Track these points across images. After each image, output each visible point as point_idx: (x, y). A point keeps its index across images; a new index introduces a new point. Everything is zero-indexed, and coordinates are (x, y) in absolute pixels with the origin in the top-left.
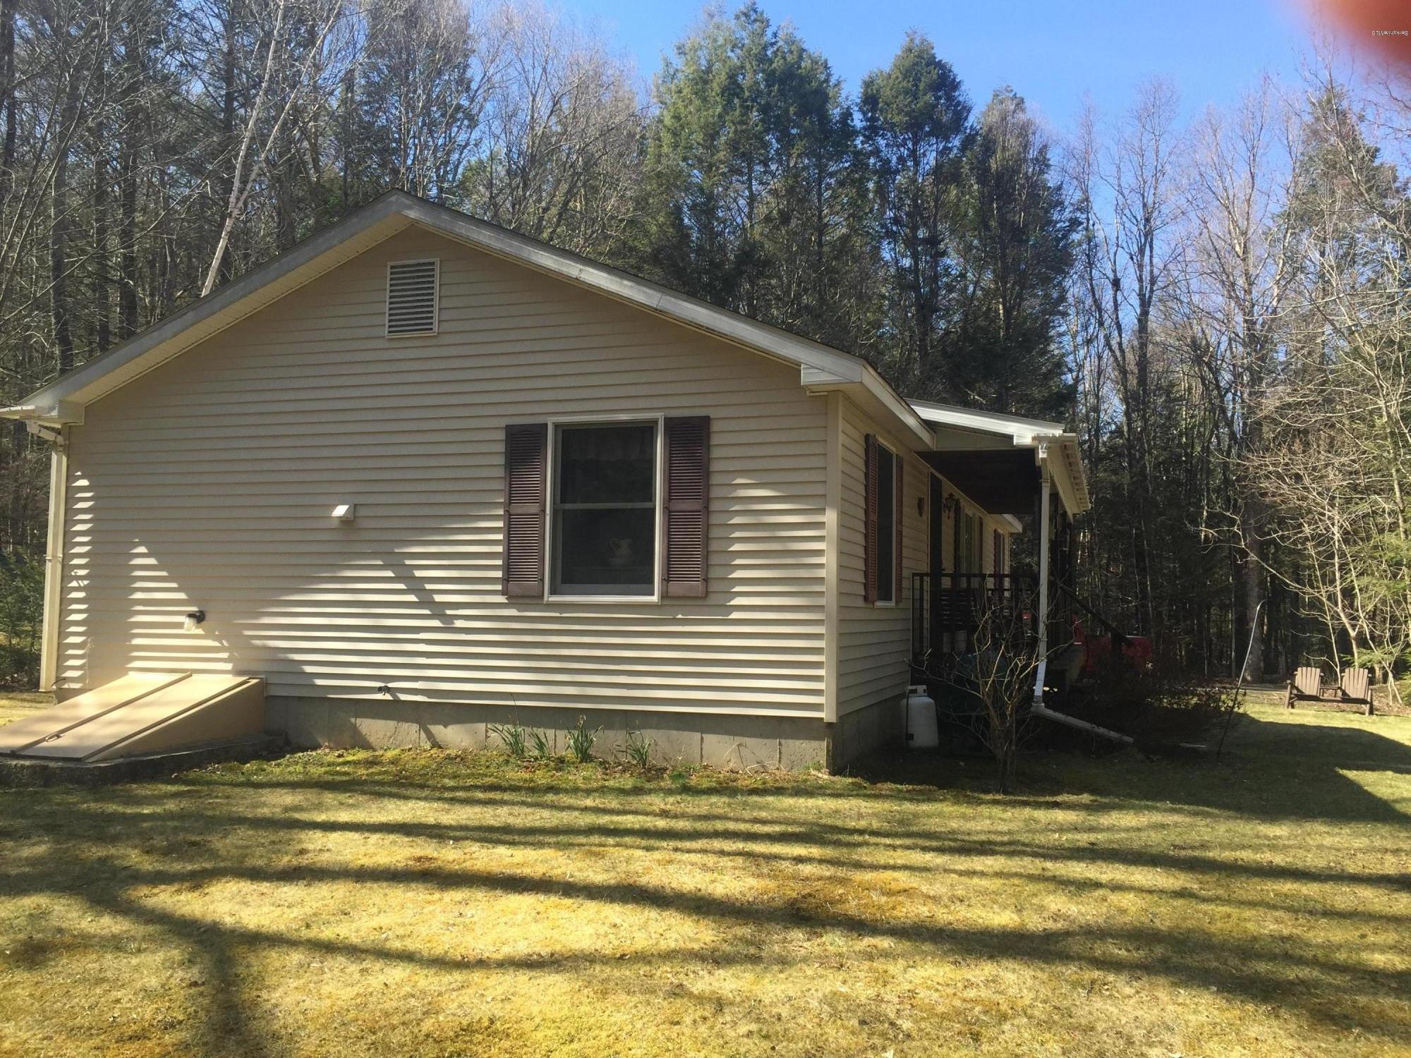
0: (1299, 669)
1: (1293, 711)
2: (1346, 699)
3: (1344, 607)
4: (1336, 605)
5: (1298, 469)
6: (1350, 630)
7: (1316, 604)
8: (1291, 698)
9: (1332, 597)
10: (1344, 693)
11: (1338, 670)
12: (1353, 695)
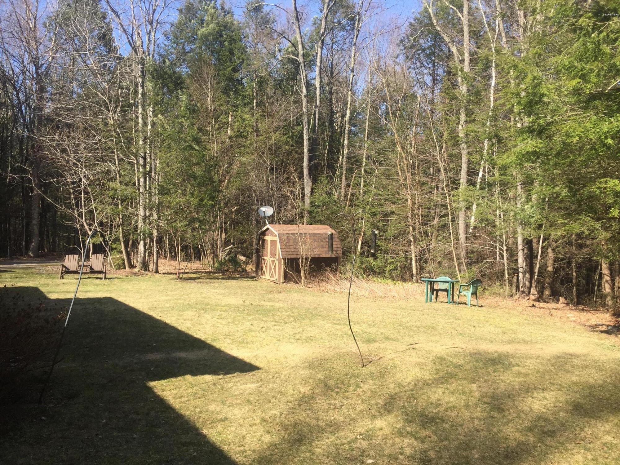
0: (67, 256)
1: (63, 281)
2: (93, 271)
3: (86, 220)
4: (82, 219)
5: (65, 145)
6: (89, 232)
7: (72, 218)
8: (62, 273)
9: (80, 215)
10: (91, 268)
11: (82, 252)
12: (96, 269)
